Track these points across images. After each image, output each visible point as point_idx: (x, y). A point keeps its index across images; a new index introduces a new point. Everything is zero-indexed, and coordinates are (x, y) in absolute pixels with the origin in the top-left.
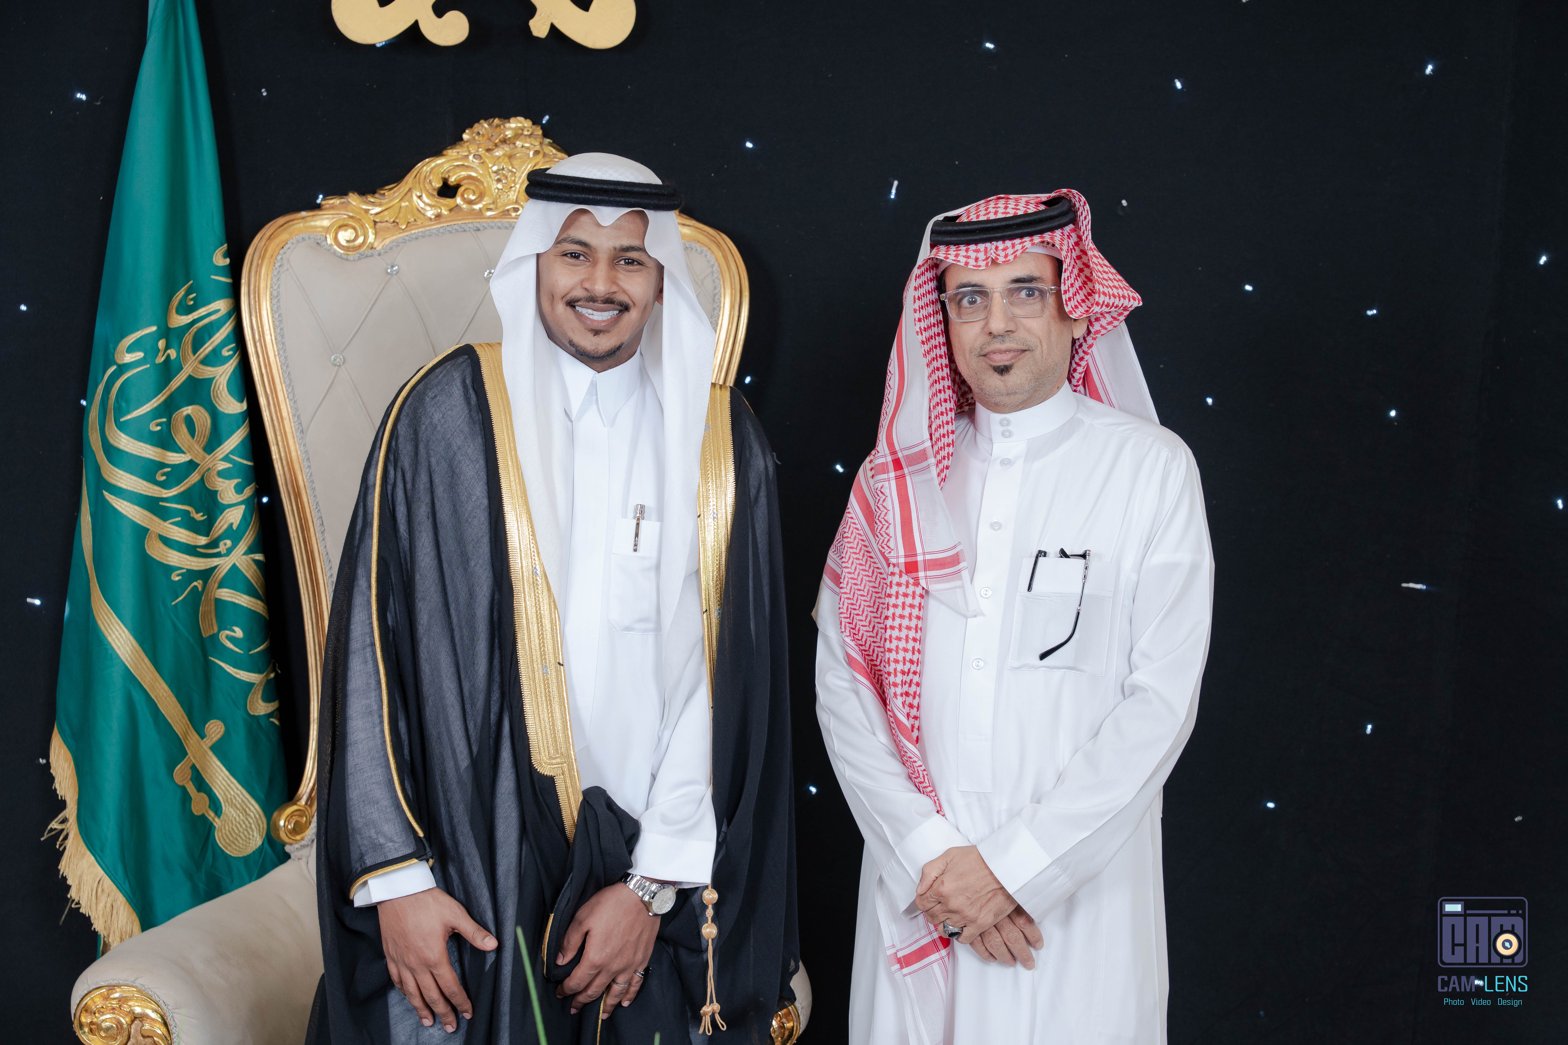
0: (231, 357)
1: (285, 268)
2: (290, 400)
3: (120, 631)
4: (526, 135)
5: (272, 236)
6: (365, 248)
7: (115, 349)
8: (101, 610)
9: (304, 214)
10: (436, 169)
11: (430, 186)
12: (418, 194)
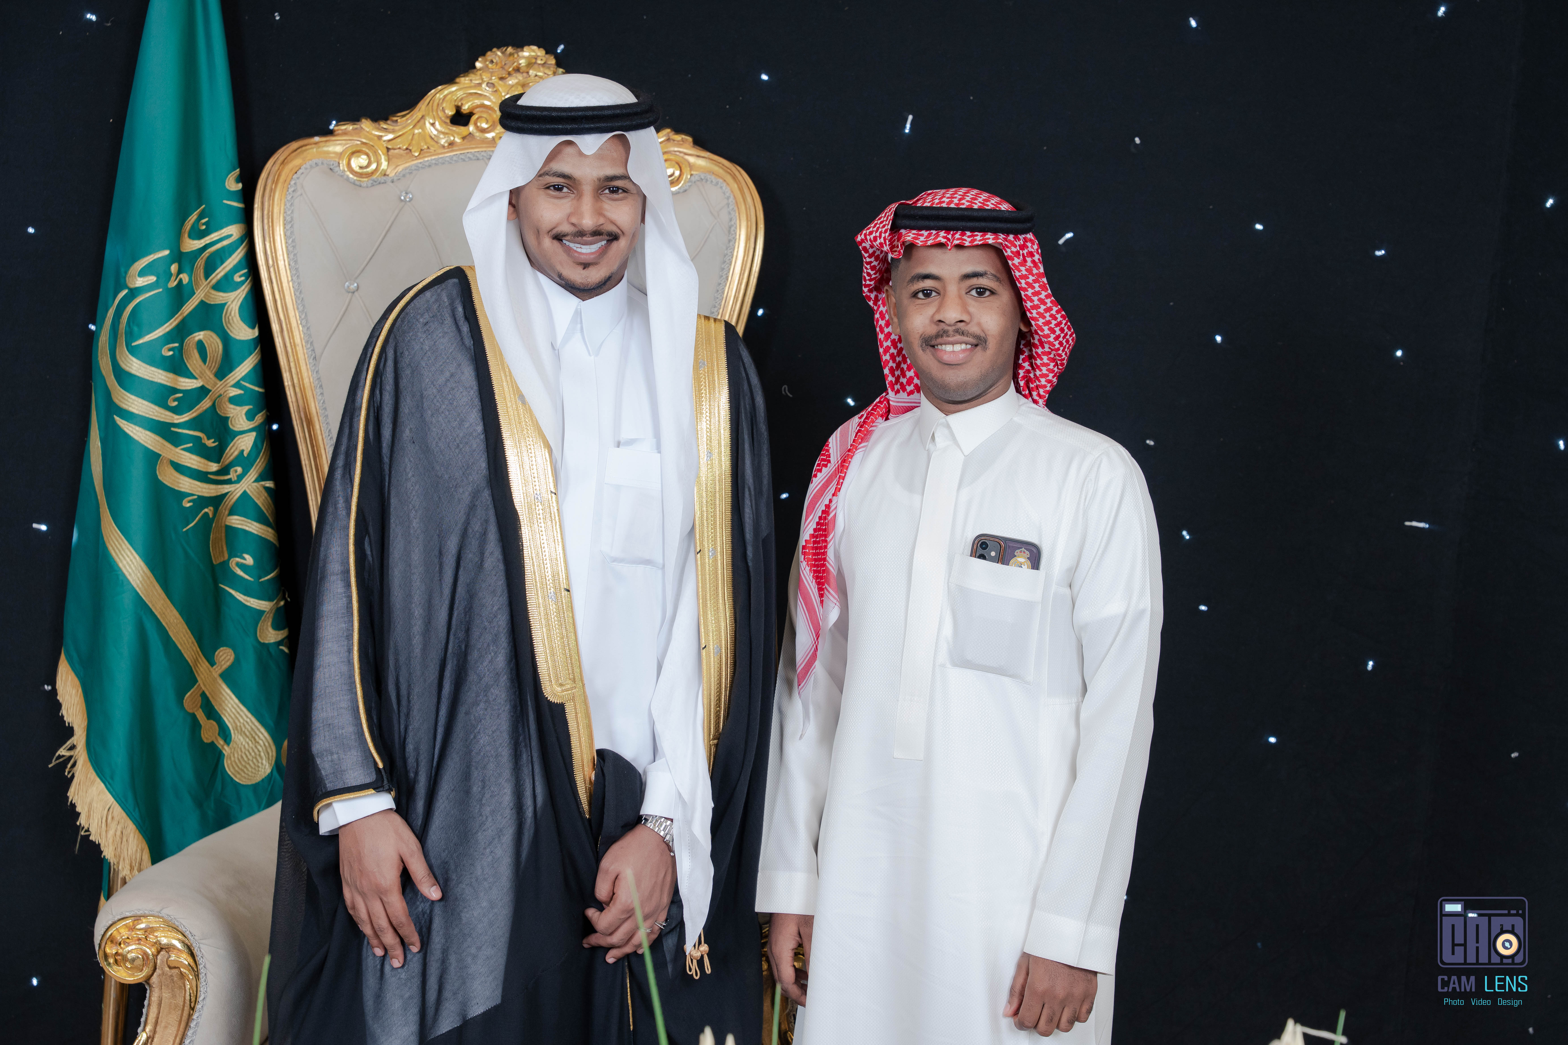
0: (243, 283)
1: (299, 193)
2: (303, 327)
3: (132, 558)
4: (539, 64)
5: (286, 161)
6: (378, 174)
7: (126, 273)
8: (112, 536)
9: (317, 139)
10: (449, 96)
11: (443, 113)
12: (431, 121)
